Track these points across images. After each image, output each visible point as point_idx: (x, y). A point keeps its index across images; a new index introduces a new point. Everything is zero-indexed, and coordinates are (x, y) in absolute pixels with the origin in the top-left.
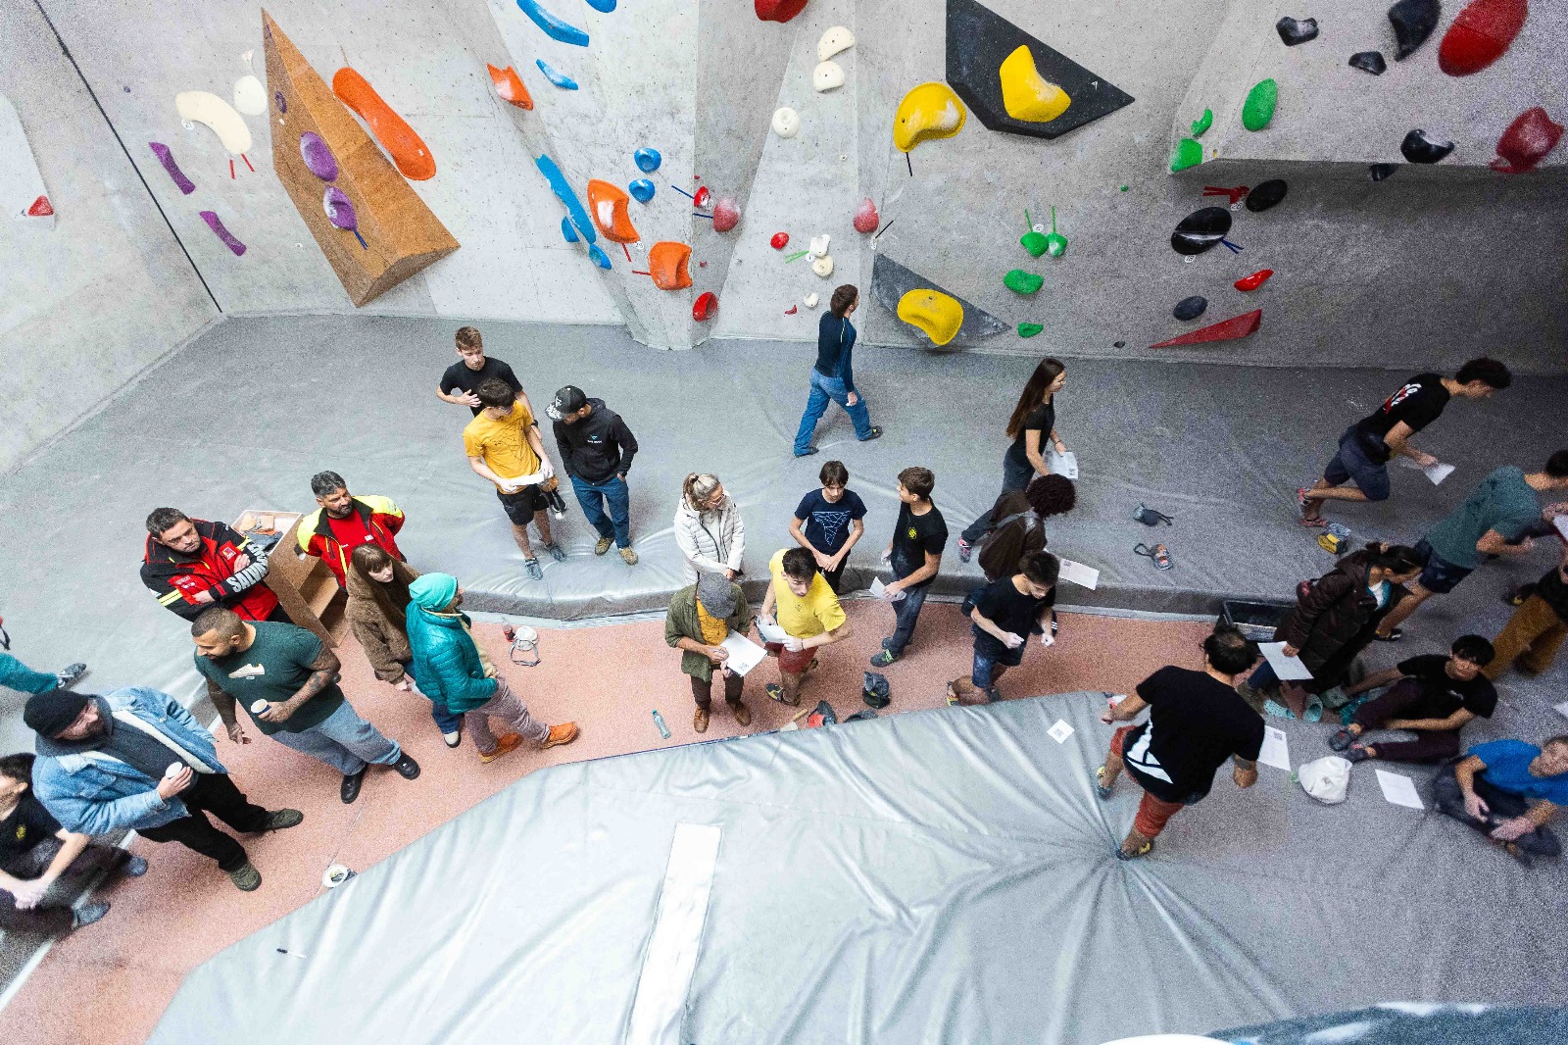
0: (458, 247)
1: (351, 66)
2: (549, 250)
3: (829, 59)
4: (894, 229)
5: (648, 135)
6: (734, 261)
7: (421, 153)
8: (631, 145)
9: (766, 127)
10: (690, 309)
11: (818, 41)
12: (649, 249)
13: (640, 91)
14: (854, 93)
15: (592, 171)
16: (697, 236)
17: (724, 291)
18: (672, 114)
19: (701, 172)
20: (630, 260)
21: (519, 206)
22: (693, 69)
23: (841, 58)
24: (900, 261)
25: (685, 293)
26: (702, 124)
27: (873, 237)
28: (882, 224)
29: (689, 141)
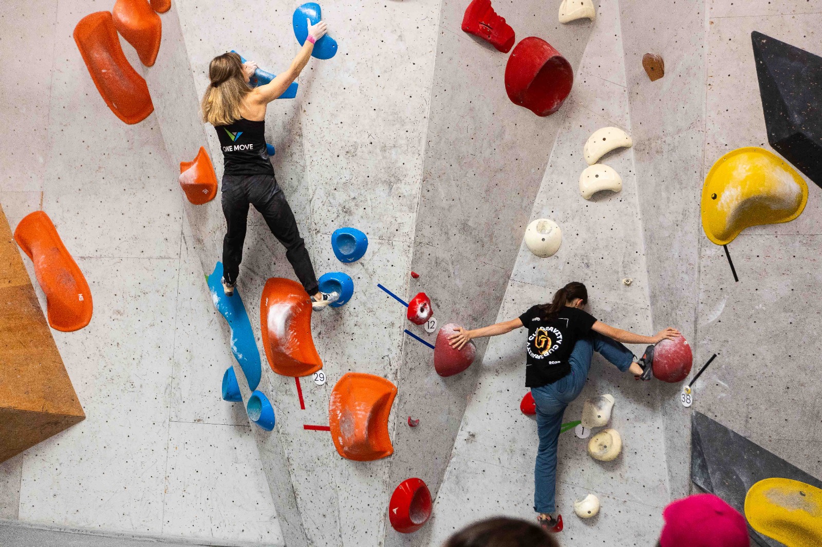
0: (82, 418)
1: (44, 210)
2: (200, 425)
3: (600, 160)
4: (719, 367)
5: (353, 209)
6: (462, 436)
7: (81, 298)
8: (329, 222)
9: (517, 240)
10: (386, 499)
11: (584, 143)
12: (333, 384)
13: (351, 153)
14: (636, 200)
15: (273, 267)
16: (408, 369)
17: (444, 487)
18: (390, 185)
19: (421, 270)
20: (303, 407)
21: (177, 365)
22: (423, 128)
23: (615, 159)
24: (736, 426)
25: (380, 467)
26: (427, 201)
27: (686, 386)
28: (699, 360)
29: (408, 221)
